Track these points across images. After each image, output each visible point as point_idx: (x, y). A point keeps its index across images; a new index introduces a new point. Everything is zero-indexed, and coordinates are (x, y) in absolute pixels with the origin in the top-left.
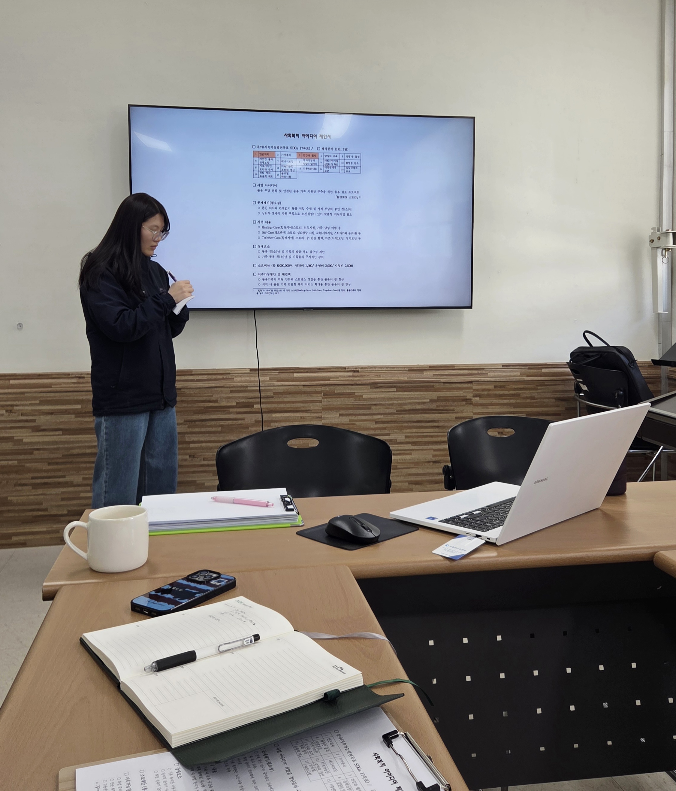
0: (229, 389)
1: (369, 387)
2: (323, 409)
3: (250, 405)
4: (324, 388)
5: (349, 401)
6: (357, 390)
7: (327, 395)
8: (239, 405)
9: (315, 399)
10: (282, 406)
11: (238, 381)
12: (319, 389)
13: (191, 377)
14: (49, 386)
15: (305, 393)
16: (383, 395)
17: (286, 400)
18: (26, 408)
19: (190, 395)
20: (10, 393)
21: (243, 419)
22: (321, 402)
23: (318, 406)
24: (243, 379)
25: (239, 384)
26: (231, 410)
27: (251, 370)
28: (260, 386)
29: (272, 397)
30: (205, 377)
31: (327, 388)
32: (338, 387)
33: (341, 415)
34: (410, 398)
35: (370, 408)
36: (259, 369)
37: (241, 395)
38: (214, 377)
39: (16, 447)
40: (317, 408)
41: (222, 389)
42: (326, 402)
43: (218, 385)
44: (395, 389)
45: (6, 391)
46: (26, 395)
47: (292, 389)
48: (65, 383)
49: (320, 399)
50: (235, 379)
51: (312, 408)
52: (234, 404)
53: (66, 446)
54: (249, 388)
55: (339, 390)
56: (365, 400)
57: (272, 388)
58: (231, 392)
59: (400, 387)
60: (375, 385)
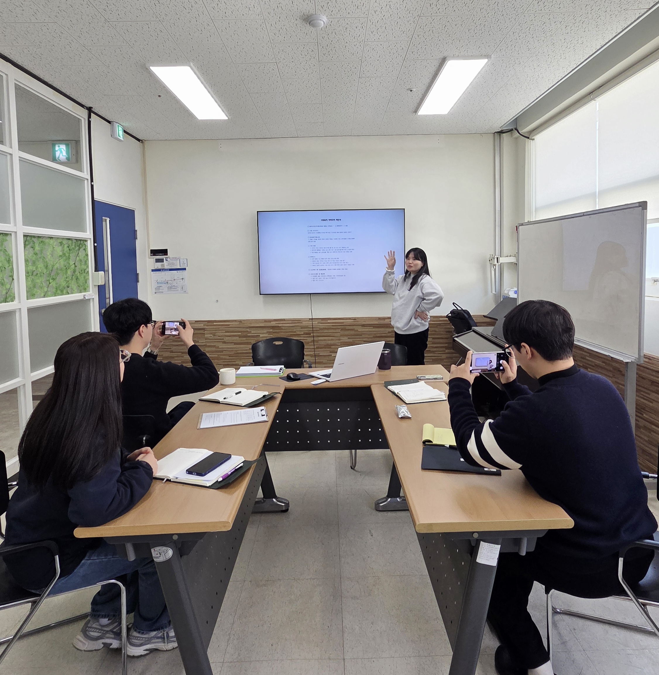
0: (300, 327)
1: (361, 326)
2: (341, 336)
3: (310, 334)
4: (341, 327)
5: (352, 332)
6: (356, 328)
7: (342, 329)
8: (305, 334)
9: (337, 331)
10: (323, 334)
11: (304, 324)
12: (339, 327)
13: (285, 322)
14: (229, 325)
15: (333, 329)
16: (367, 330)
17: (325, 332)
18: (220, 334)
19: (284, 329)
20: (213, 328)
21: (307, 340)
22: (340, 332)
23: (338, 334)
24: (306, 323)
25: (304, 325)
26: (301, 336)
27: (310, 319)
28: (313, 326)
29: (319, 330)
30: (291, 322)
31: (343, 327)
32: (347, 326)
33: (348, 338)
34: (379, 331)
35: (361, 335)
36: (312, 319)
37: (306, 329)
38: (294, 322)
39: (217, 350)
40: (338, 335)
41: (298, 327)
42: (343, 333)
43: (296, 325)
44: (372, 327)
45: (212, 327)
46: (220, 329)
47: (327, 327)
48: (234, 324)
49: (339, 331)
50: (303, 323)
51: (336, 335)
52: (303, 333)
53: (236, 349)
54: (309, 327)
55: (347, 328)
56: (359, 332)
57: (319, 327)
58: (301, 328)
59: (375, 326)
60: (363, 326)
